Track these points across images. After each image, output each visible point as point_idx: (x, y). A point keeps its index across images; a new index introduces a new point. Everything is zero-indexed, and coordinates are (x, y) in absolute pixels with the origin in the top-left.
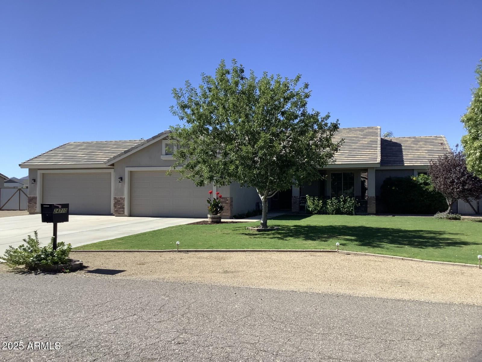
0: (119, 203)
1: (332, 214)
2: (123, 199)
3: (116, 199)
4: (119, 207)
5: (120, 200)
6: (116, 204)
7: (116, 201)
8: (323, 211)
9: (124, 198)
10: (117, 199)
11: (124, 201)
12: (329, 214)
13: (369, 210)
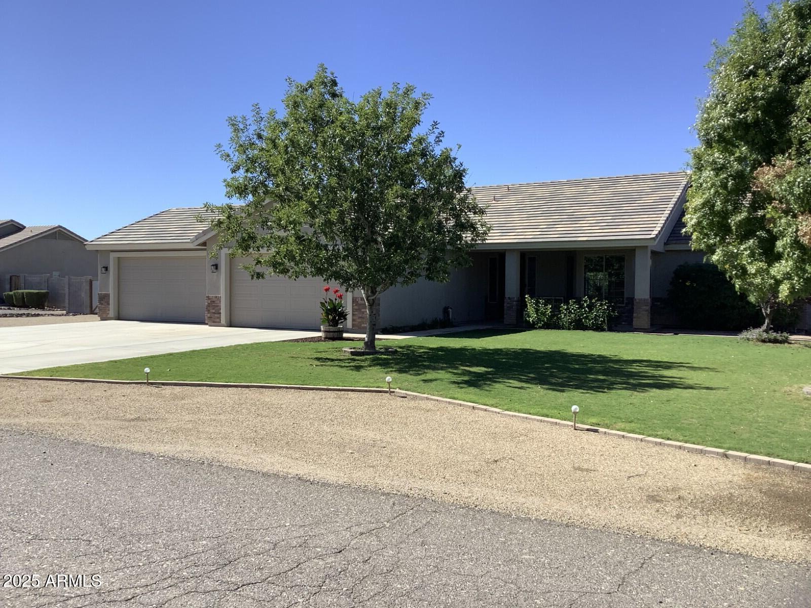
0: (213, 304)
1: (569, 329)
2: (219, 299)
3: (209, 299)
4: (214, 311)
5: (214, 299)
6: (209, 306)
7: (209, 302)
8: (552, 324)
9: (220, 297)
10: (211, 299)
11: (220, 301)
12: (563, 329)
13: (636, 323)
